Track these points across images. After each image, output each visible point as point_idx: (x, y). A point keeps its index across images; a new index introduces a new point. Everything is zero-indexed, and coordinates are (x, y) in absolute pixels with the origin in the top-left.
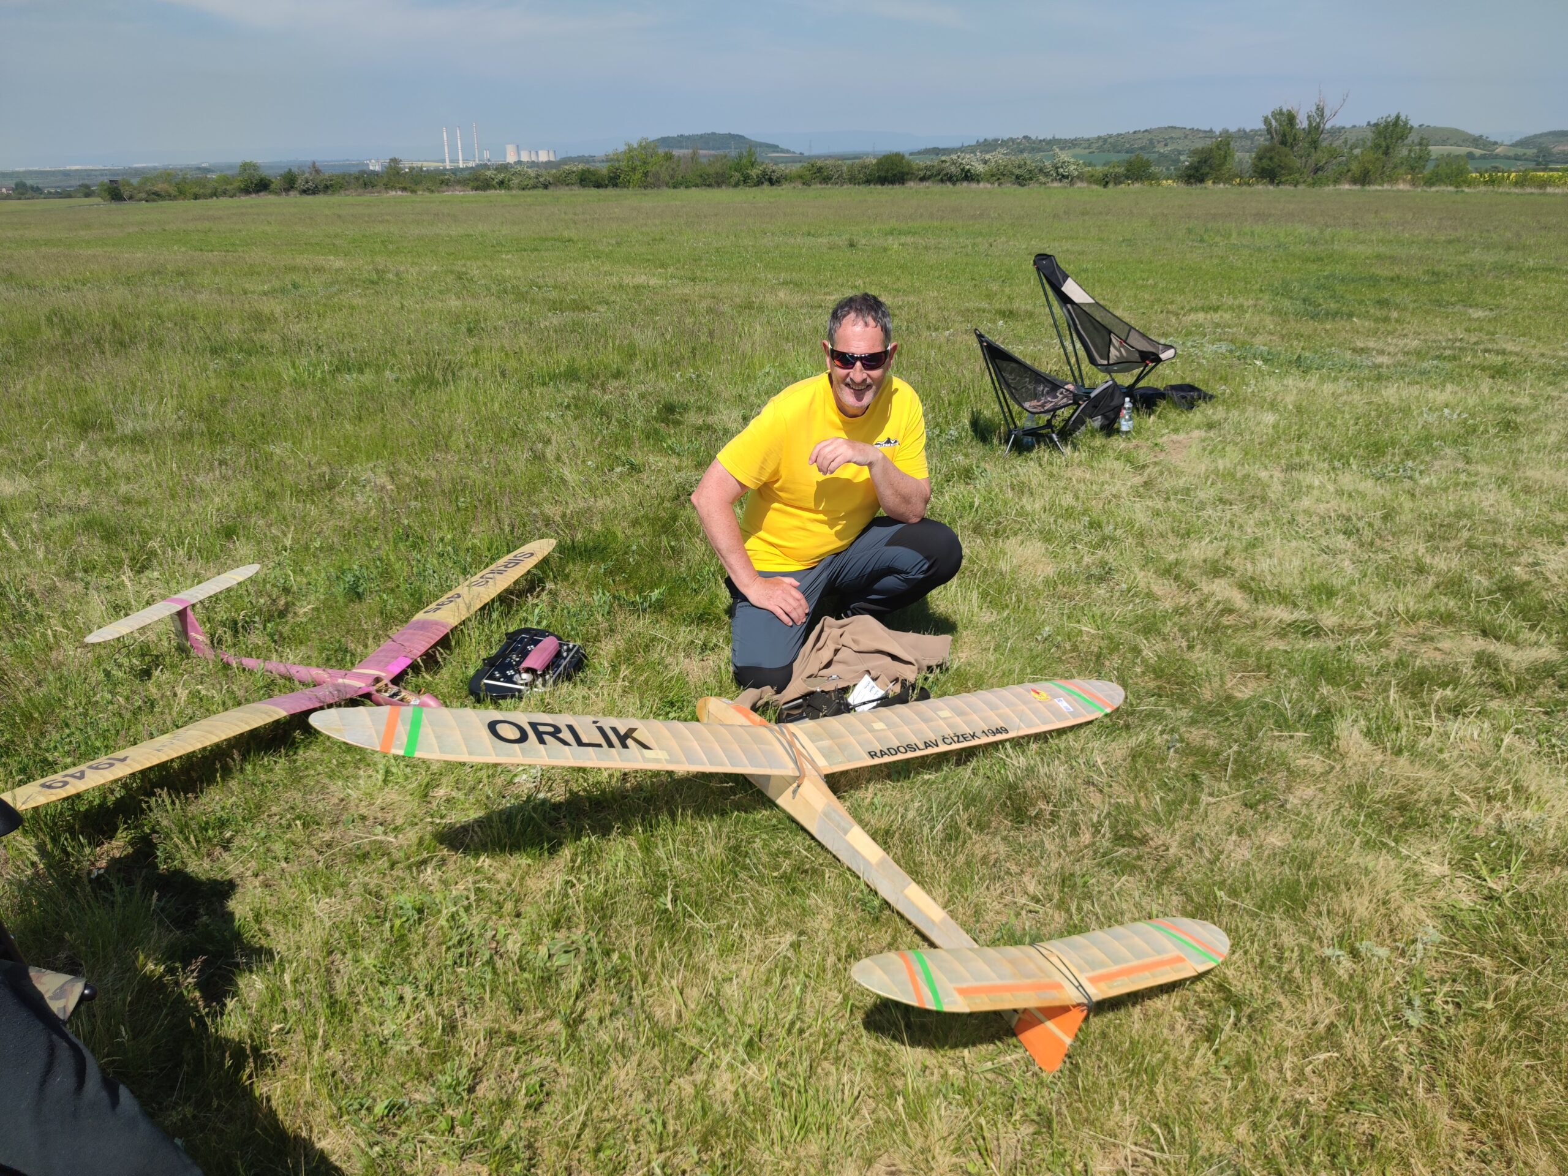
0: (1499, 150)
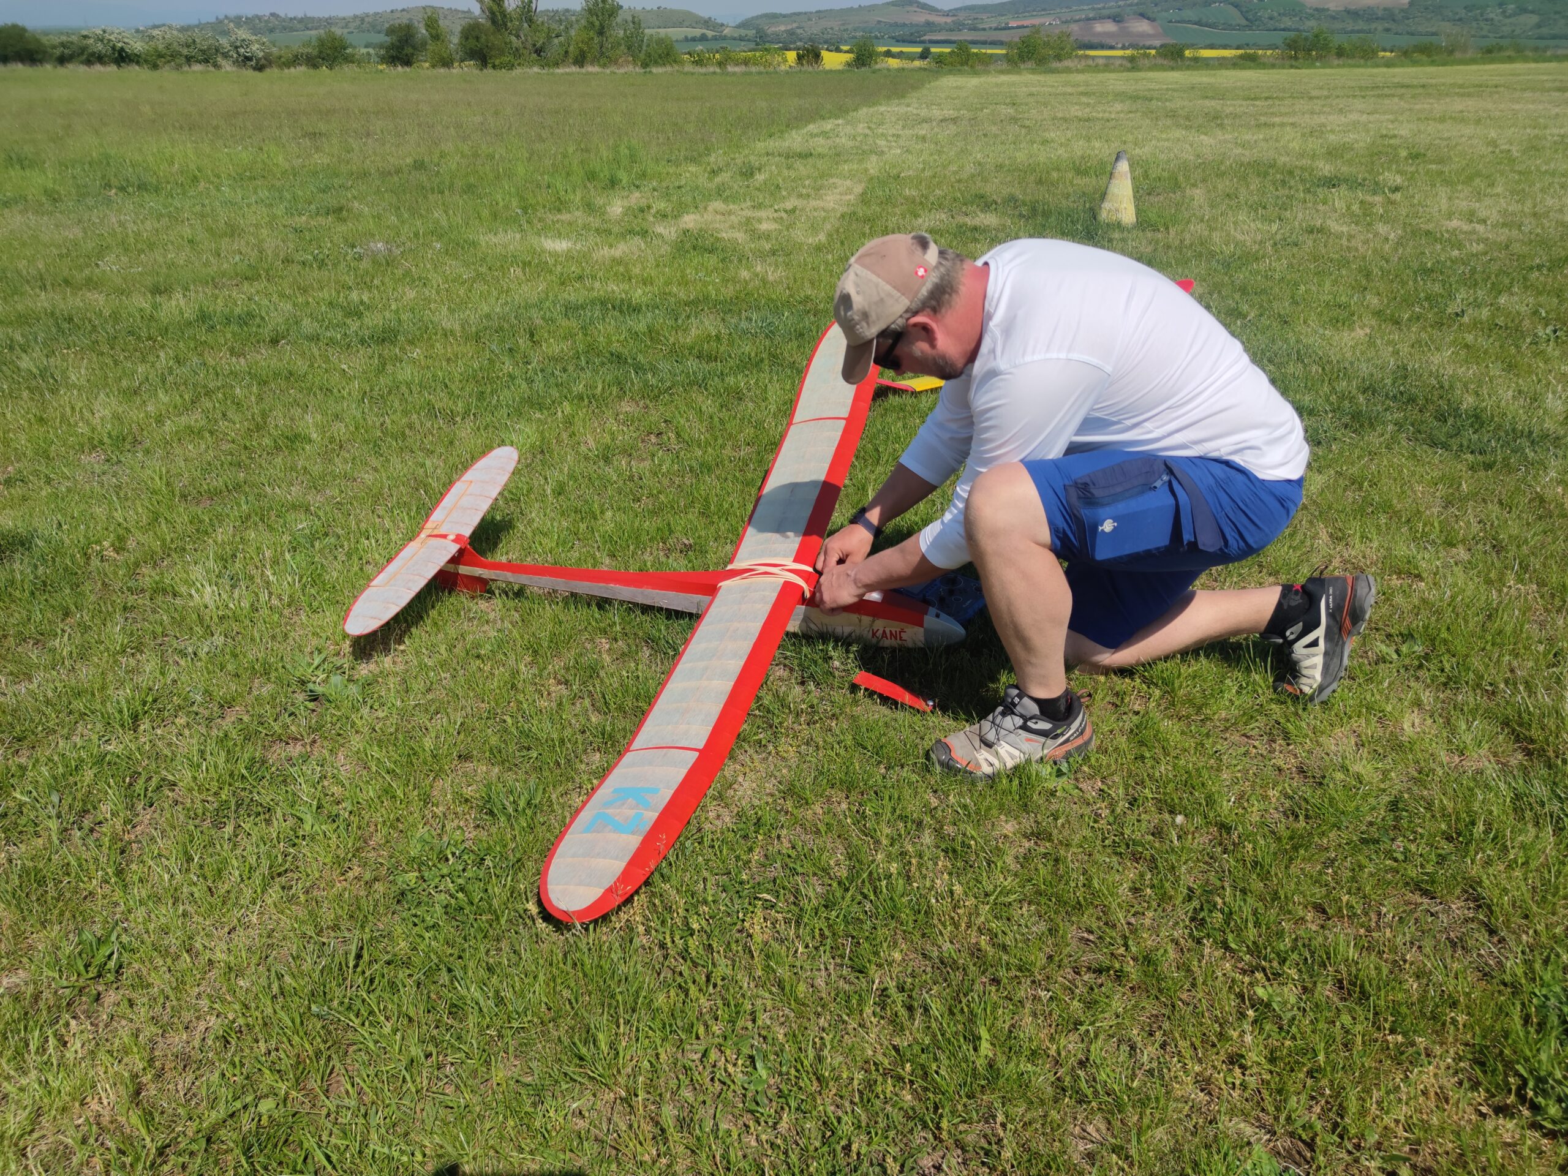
0: (726, 32)
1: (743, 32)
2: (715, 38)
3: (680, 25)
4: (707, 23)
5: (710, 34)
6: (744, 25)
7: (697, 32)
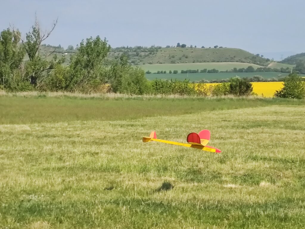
0: (270, 65)
1: (285, 66)
2: (259, 70)
3: (232, 60)
4: (255, 59)
5: (255, 67)
6: (288, 61)
7: (245, 65)
